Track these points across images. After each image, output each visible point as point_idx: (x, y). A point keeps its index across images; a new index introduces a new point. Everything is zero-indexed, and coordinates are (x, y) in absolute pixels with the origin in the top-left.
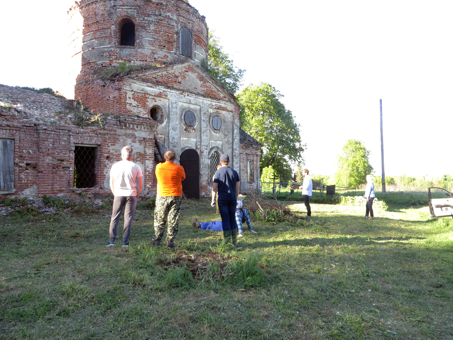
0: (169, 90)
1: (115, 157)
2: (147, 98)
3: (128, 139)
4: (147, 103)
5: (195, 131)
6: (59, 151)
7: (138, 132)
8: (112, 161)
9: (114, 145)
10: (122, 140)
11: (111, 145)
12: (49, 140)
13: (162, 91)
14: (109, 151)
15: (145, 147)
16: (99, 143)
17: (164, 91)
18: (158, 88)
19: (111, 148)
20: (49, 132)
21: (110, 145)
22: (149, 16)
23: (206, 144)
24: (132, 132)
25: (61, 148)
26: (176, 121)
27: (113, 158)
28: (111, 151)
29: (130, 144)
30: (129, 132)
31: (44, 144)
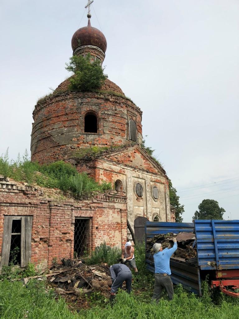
0: (126, 168)
1: (102, 227)
2: (112, 174)
3: (110, 211)
4: (112, 178)
5: (143, 200)
6: (64, 225)
7: (117, 204)
8: (100, 231)
9: (101, 216)
10: (106, 212)
11: (100, 216)
12: (58, 215)
13: (122, 168)
14: (98, 223)
15: (121, 217)
16: (92, 216)
17: (123, 168)
18: (119, 166)
19: (100, 219)
20: (59, 208)
21: (98, 216)
22: (108, 110)
23: (150, 211)
24: (113, 204)
25: (65, 222)
26: (131, 192)
27: (100, 229)
28: (99, 222)
29: (111, 215)
30: (111, 204)
31: (54, 219)
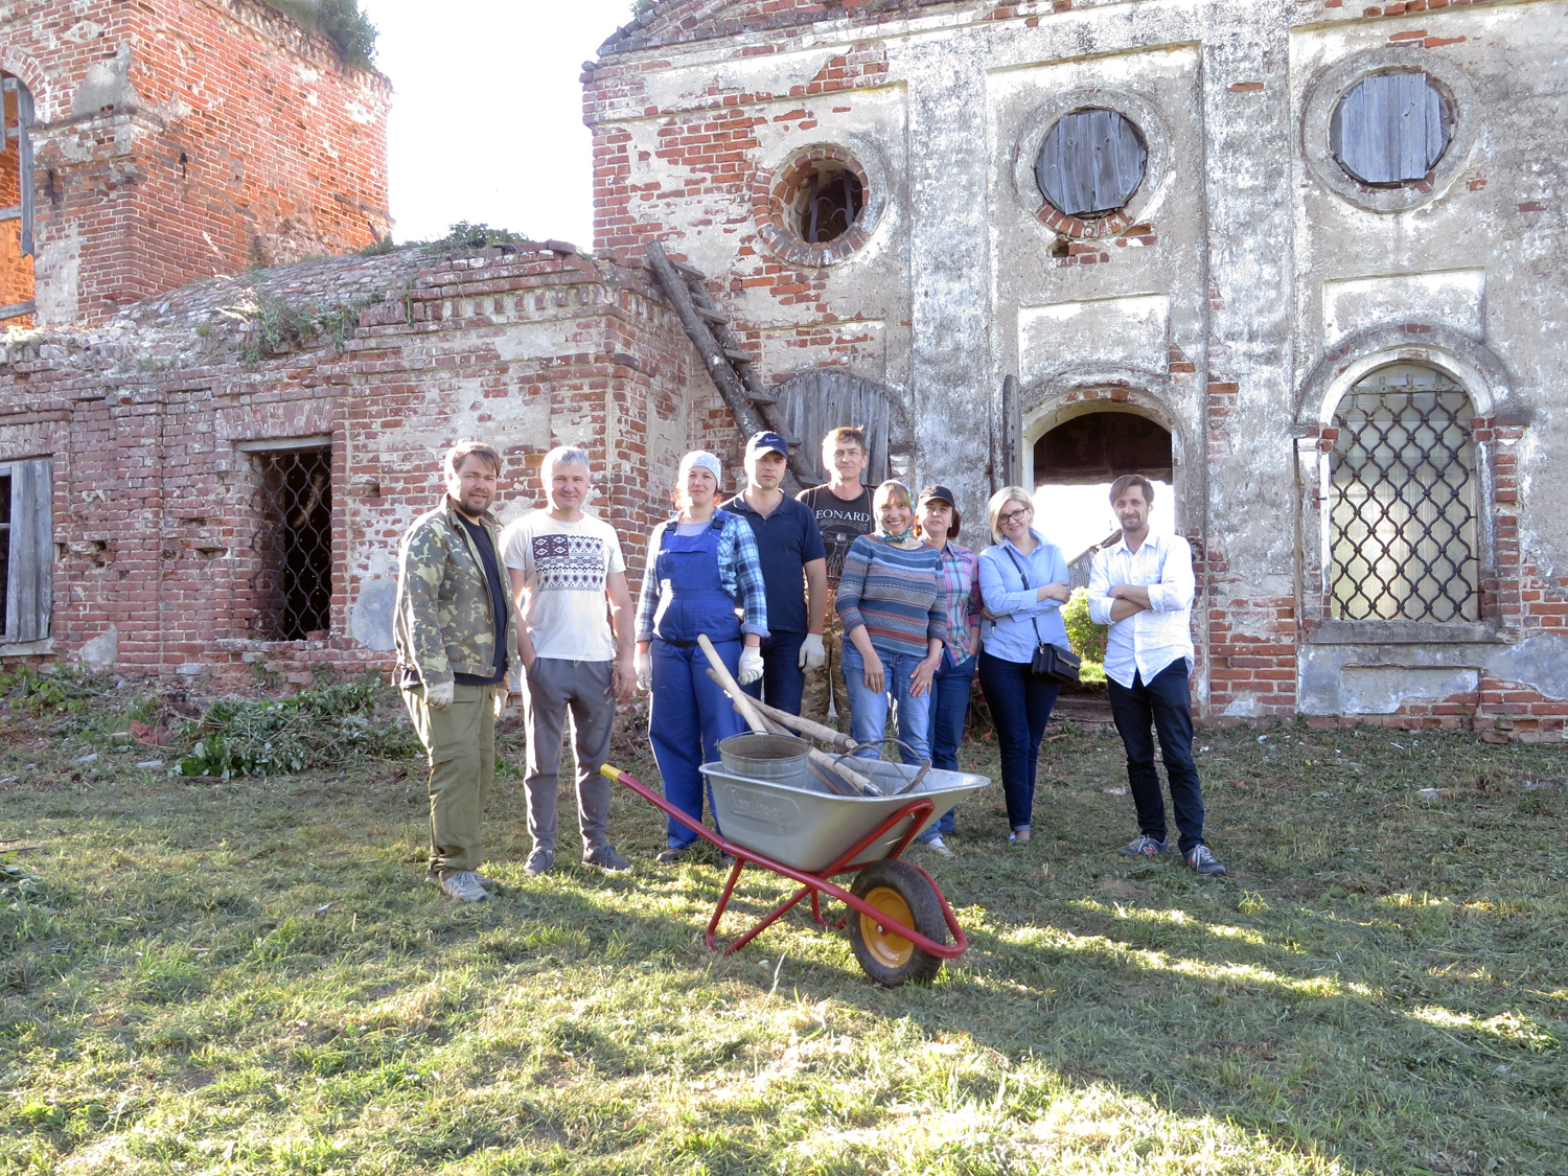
0: (894, 26)
1: (400, 485)
2: (750, 123)
3: (464, 383)
4: (749, 153)
5: (1148, 242)
6: (184, 481)
7: (512, 332)
8: (387, 506)
9: (397, 424)
10: (433, 394)
11: (385, 425)
12: (143, 441)
13: (841, 51)
14: (376, 459)
15: (553, 411)
16: (324, 427)
18: (808, 40)
19: (385, 438)
20: (140, 409)
21: (376, 426)
24: (479, 342)
25: (190, 469)
26: (966, 207)
27: (392, 491)
28: (384, 457)
29: (473, 407)
30: (461, 343)
31: (130, 462)
